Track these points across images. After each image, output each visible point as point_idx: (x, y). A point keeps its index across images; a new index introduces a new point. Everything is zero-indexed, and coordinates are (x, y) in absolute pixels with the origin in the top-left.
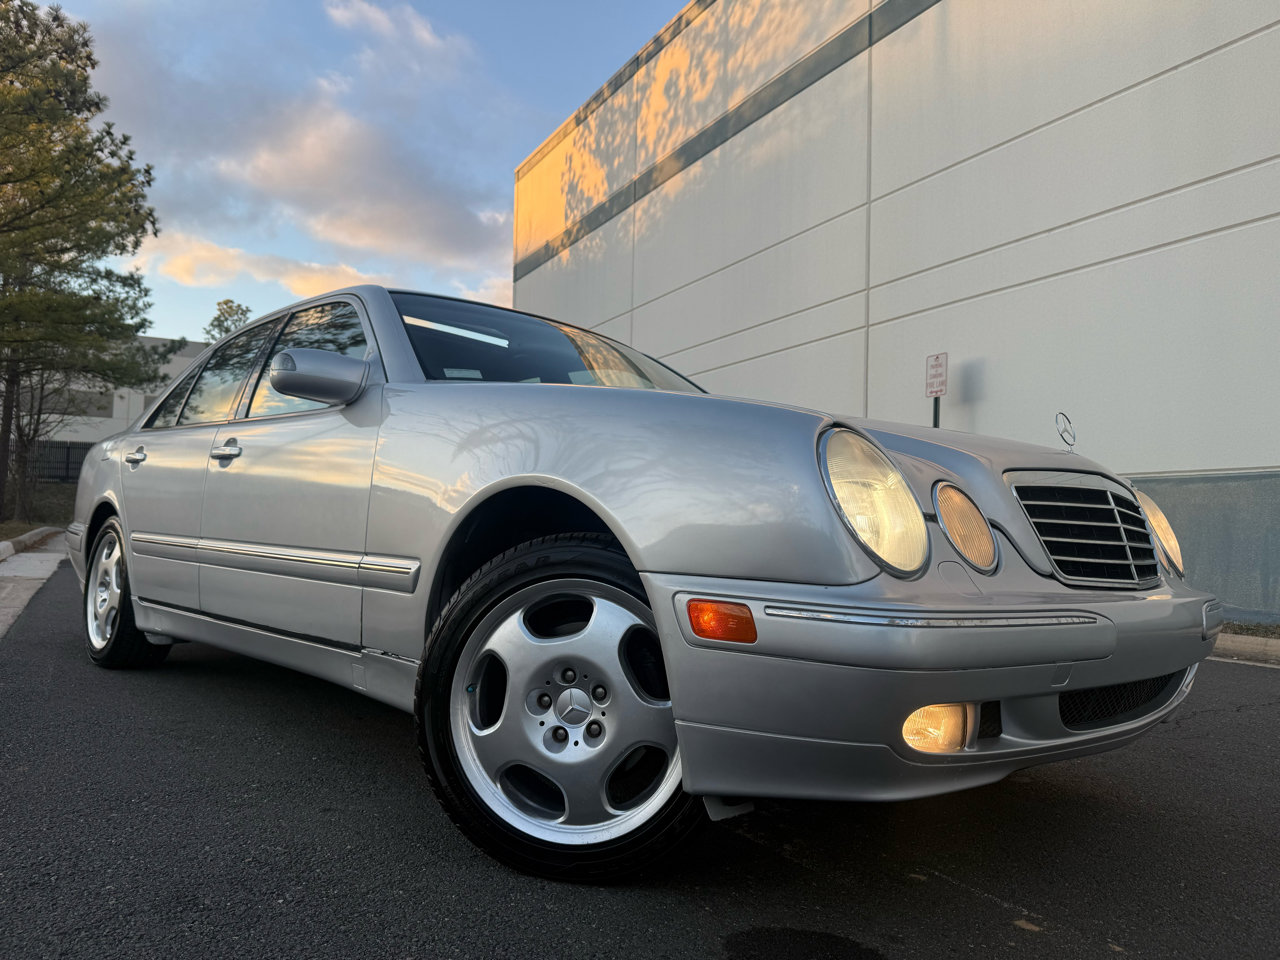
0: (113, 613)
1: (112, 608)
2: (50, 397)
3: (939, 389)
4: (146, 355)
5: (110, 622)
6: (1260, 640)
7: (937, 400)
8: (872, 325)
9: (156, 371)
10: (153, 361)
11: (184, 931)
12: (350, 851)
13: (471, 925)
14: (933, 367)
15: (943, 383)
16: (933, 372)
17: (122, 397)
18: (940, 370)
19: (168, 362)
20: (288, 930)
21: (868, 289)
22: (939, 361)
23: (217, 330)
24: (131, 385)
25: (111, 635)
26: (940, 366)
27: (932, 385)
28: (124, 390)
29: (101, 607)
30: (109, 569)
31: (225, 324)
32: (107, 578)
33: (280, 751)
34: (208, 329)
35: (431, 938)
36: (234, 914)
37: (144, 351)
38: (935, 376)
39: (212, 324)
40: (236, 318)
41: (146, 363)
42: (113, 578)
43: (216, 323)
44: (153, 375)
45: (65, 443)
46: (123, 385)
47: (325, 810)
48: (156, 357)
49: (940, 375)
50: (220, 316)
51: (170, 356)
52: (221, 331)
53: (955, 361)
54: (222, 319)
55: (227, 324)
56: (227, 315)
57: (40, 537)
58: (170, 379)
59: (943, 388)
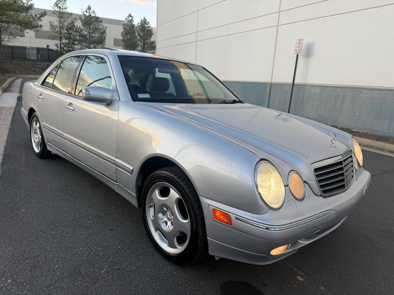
0: (40, 143)
1: (39, 142)
2: (3, 32)
3: (299, 52)
4: (33, 18)
5: (39, 145)
6: (384, 143)
7: (298, 55)
8: (280, 25)
9: (37, 24)
10: (36, 20)
11: (78, 285)
12: (120, 249)
13: (154, 281)
14: (298, 43)
15: (300, 50)
16: (297, 45)
17: (27, 33)
18: (300, 45)
19: (41, 21)
20: (106, 284)
21: (280, 12)
22: (300, 41)
23: (56, 7)
24: (30, 29)
25: (41, 149)
26: (300, 43)
27: (296, 50)
28: (28, 30)
29: (36, 140)
30: (36, 129)
31: (59, 5)
32: (36, 131)
33: (96, 200)
34: (53, 7)
35: (143, 287)
36: (91, 278)
37: (33, 16)
38: (298, 47)
39: (54, 5)
40: (62, 3)
41: (34, 21)
42: (38, 131)
43: (55, 5)
44: (37, 25)
45: (11, 46)
46: (27, 29)
47: (111, 230)
48: (37, 18)
49: (300, 47)
50: (57, 2)
51: (42, 18)
52: (58, 7)
53: (305, 42)
54: (58, 3)
55: (60, 5)
56: (59, 2)
57: (9, 84)
58: (43, 27)
59: (300, 51)
